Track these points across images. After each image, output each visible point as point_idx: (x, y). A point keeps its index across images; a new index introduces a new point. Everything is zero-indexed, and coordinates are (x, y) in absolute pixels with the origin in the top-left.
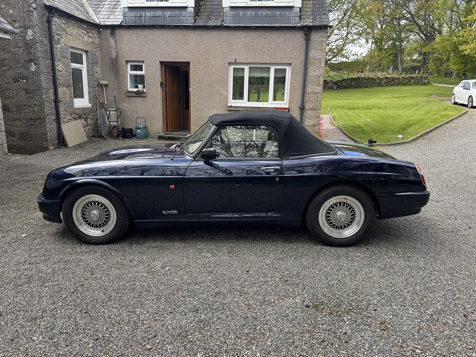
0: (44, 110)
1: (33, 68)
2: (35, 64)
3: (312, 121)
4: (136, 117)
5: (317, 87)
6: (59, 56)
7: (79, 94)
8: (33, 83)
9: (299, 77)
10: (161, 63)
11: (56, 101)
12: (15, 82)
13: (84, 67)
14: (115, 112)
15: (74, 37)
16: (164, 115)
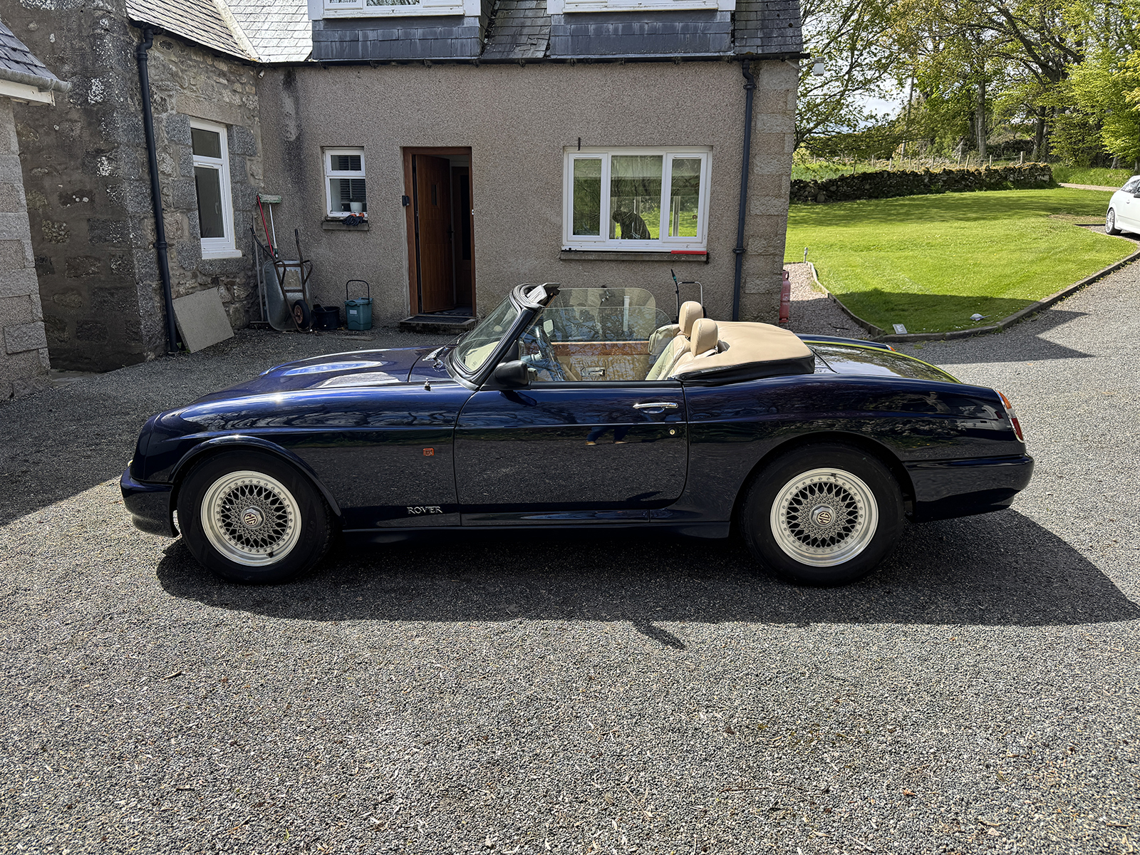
0: (133, 268)
1: (106, 169)
2: (108, 159)
3: (763, 282)
4: (346, 279)
5: (776, 201)
6: (166, 140)
7: (211, 227)
8: (105, 205)
9: (732, 177)
10: (405, 150)
11: (161, 244)
12: (65, 204)
13: (222, 165)
14: (299, 269)
15: (198, 94)
16: (411, 275)
